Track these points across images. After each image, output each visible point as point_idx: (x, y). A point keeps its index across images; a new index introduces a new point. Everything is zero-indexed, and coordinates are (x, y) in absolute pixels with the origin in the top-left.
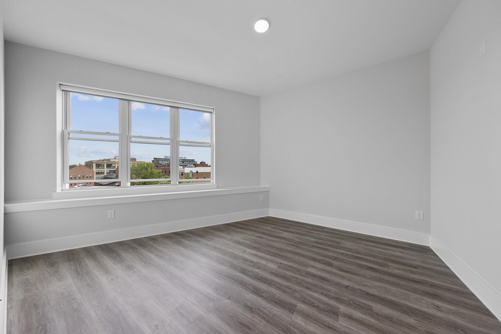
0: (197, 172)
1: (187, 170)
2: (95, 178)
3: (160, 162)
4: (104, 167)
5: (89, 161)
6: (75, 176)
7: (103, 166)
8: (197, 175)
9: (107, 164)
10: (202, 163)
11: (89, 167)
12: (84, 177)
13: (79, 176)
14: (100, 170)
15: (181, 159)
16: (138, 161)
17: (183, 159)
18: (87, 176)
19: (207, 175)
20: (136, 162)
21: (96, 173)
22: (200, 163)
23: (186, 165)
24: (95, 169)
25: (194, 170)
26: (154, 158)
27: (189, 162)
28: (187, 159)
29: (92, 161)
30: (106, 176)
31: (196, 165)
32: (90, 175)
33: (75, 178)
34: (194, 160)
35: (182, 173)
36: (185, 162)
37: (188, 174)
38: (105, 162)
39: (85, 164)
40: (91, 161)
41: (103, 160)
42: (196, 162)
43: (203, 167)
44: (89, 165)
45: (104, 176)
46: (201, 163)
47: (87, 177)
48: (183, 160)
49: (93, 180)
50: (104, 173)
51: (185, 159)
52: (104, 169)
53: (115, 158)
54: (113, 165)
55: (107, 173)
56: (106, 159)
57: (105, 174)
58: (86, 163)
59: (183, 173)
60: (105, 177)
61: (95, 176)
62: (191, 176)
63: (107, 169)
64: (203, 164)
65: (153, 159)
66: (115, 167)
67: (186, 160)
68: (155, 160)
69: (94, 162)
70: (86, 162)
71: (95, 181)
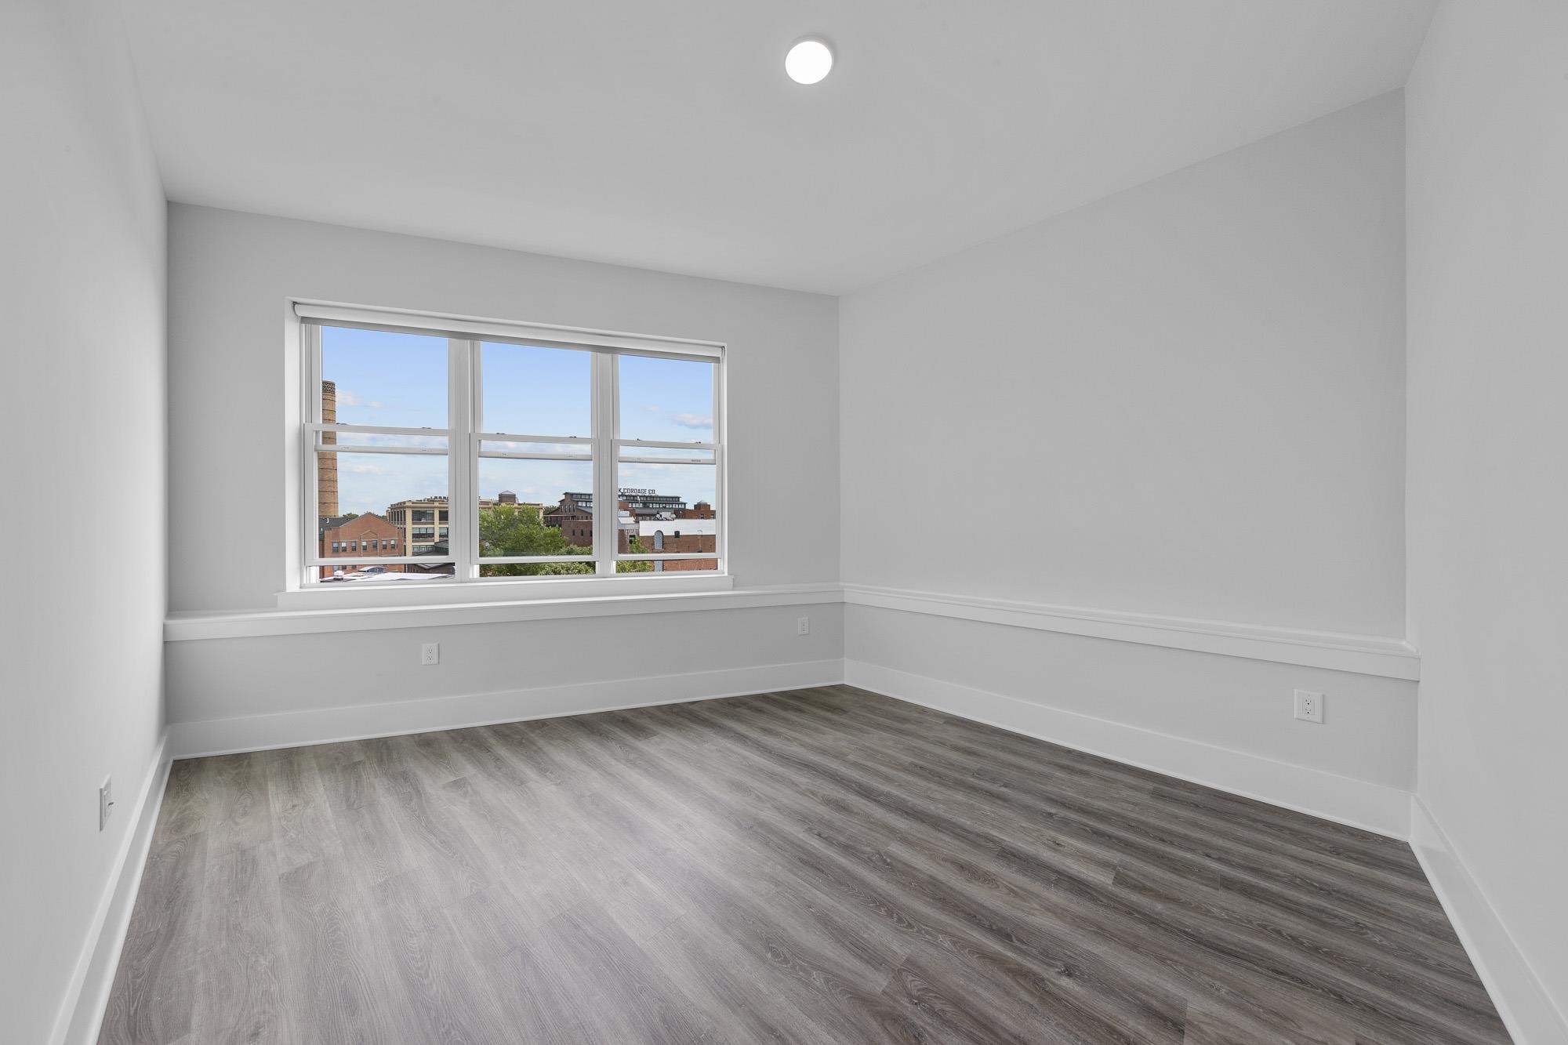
0: (677, 534)
1: (647, 528)
2: (409, 550)
3: (580, 504)
4: (433, 519)
5: (398, 503)
6: (354, 545)
7: (430, 518)
8: (677, 542)
9: (440, 511)
10: (700, 508)
11: (399, 520)
12: (375, 546)
13: (364, 544)
14: (423, 528)
15: (640, 497)
16: (520, 503)
17: (647, 494)
18: (384, 543)
19: (707, 543)
20: (516, 505)
21: (415, 536)
22: (695, 506)
23: (654, 512)
24: (410, 527)
25: (669, 527)
26: (566, 494)
27: (664, 505)
28: (657, 497)
29: (404, 503)
30: (440, 545)
31: (682, 513)
32: (393, 542)
33: (354, 549)
34: (679, 498)
35: (631, 536)
36: (647, 506)
37: (649, 540)
38: (436, 504)
39: (387, 510)
40: (401, 503)
41: (431, 501)
42: (685, 504)
43: (702, 518)
44: (397, 512)
45: (433, 544)
46: (698, 506)
47: (385, 547)
48: (647, 497)
49: (403, 558)
50: (432, 535)
51: (651, 497)
52: (433, 523)
55: (440, 536)
56: (440, 497)
57: (437, 539)
58: (393, 507)
59: (634, 536)
60: (436, 547)
61: (410, 543)
62: (658, 546)
63: (440, 524)
64: (702, 511)
65: (563, 497)
67: (653, 497)
68: (568, 501)
69: (407, 504)
70: (392, 505)
71: (410, 559)
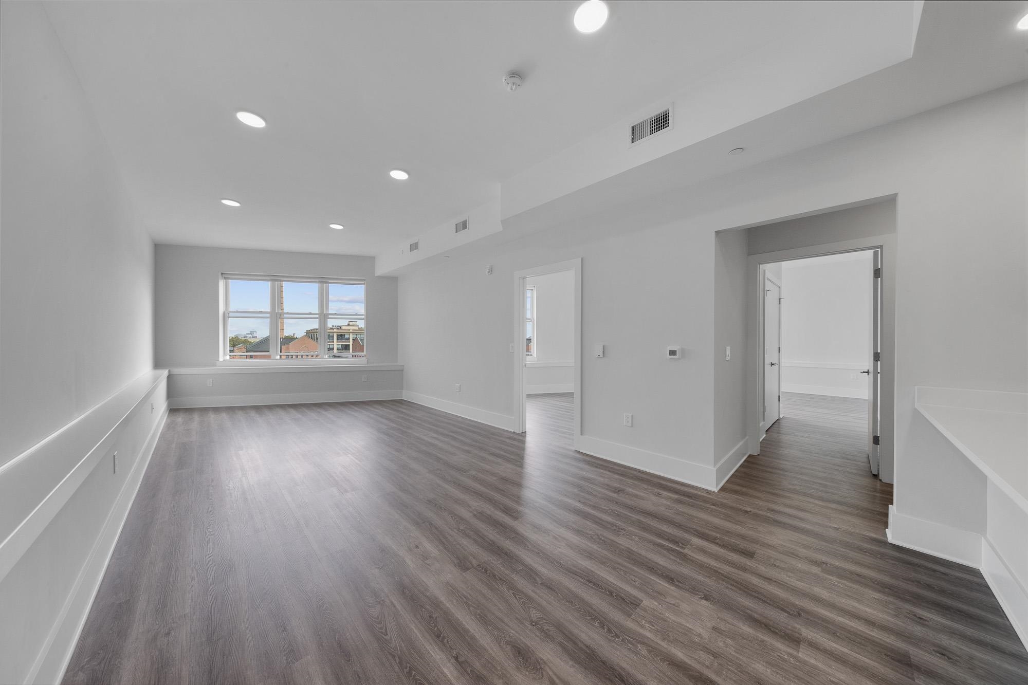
4: (333, 339)
5: (312, 330)
11: (312, 339)
38: (335, 330)
39: (305, 334)
40: (314, 329)
52: (333, 342)
53: (348, 325)
54: (347, 336)
55: (337, 349)
56: (335, 326)
58: (308, 332)
63: (337, 342)
66: (349, 339)
